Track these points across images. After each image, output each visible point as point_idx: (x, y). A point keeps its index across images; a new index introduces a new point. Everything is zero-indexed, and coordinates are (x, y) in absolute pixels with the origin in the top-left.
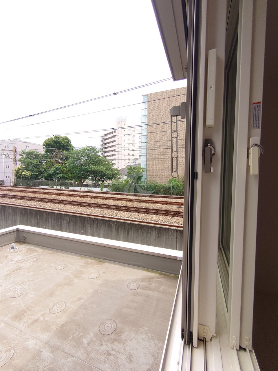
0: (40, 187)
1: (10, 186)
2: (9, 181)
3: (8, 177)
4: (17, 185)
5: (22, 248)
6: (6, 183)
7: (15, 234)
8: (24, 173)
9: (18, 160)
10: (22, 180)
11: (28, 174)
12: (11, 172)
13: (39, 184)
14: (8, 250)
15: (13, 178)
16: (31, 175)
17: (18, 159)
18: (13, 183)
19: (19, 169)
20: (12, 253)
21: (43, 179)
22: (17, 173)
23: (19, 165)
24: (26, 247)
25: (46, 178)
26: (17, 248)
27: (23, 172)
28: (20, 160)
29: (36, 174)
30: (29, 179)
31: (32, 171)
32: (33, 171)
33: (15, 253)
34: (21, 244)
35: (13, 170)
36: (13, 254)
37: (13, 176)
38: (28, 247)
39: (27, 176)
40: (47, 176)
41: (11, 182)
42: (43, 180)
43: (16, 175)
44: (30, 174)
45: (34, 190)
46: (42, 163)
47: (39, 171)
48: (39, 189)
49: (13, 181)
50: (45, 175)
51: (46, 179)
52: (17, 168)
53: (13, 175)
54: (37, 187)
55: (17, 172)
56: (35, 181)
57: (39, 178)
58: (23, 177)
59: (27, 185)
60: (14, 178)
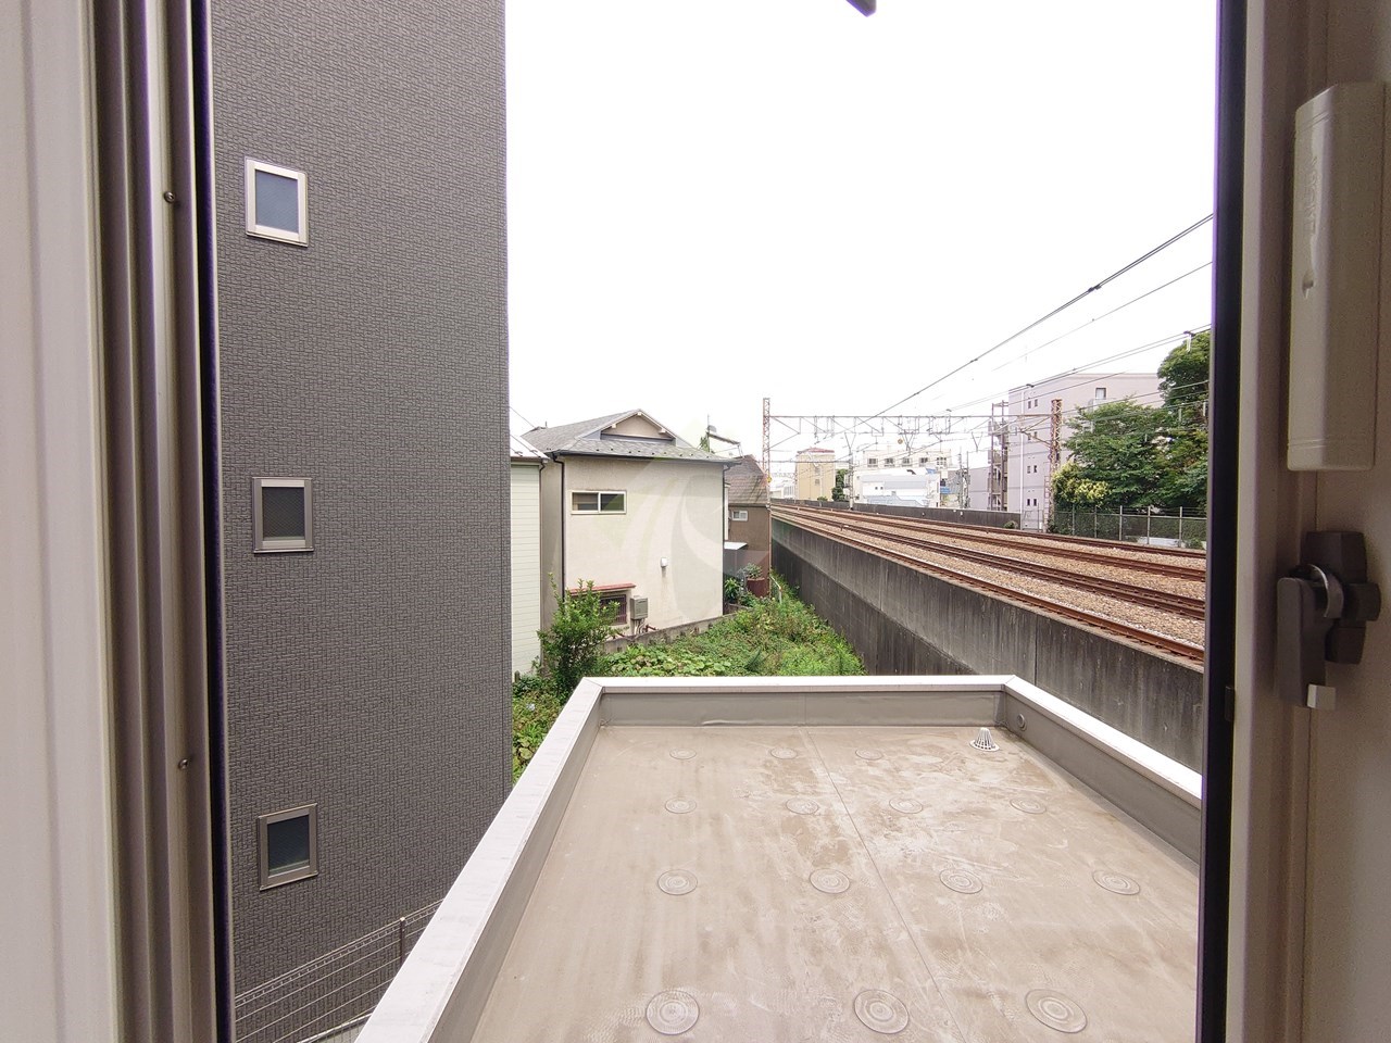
0: (1142, 541)
1: (1035, 532)
2: (1034, 516)
3: (1032, 502)
4: (1057, 532)
5: (1010, 753)
6: (1027, 525)
7: (997, 701)
8: (1082, 488)
9: (1065, 445)
10: (1074, 511)
11: (1096, 490)
12: (1040, 487)
13: (1139, 531)
14: (972, 743)
15: (1047, 505)
16: (1108, 495)
17: (1064, 442)
18: (1046, 522)
19: (1067, 475)
20: (978, 755)
21: (1156, 510)
22: (1060, 490)
23: (1066, 462)
24: (1021, 754)
25: (1168, 506)
26: (997, 748)
27: (1080, 484)
28: (1070, 445)
29: (1126, 489)
30: (1099, 511)
31: (1111, 479)
32: (1114, 481)
33: (988, 759)
34: (1009, 738)
35: (1047, 479)
36: (979, 760)
37: (1047, 500)
38: (1026, 757)
39: (1092, 501)
40: (1171, 498)
41: (1041, 518)
42: (1152, 513)
43: (1057, 498)
44: (1102, 492)
45: (1115, 552)
46: (1155, 445)
47: (1140, 480)
48: (1135, 550)
49: (1046, 517)
50: (1164, 492)
51: (1170, 508)
52: (1058, 474)
53: (1047, 495)
54: (1129, 540)
55: (1060, 485)
56: (1121, 518)
57: (1139, 505)
58: (1077, 504)
59: (1089, 532)
60: (1050, 508)
